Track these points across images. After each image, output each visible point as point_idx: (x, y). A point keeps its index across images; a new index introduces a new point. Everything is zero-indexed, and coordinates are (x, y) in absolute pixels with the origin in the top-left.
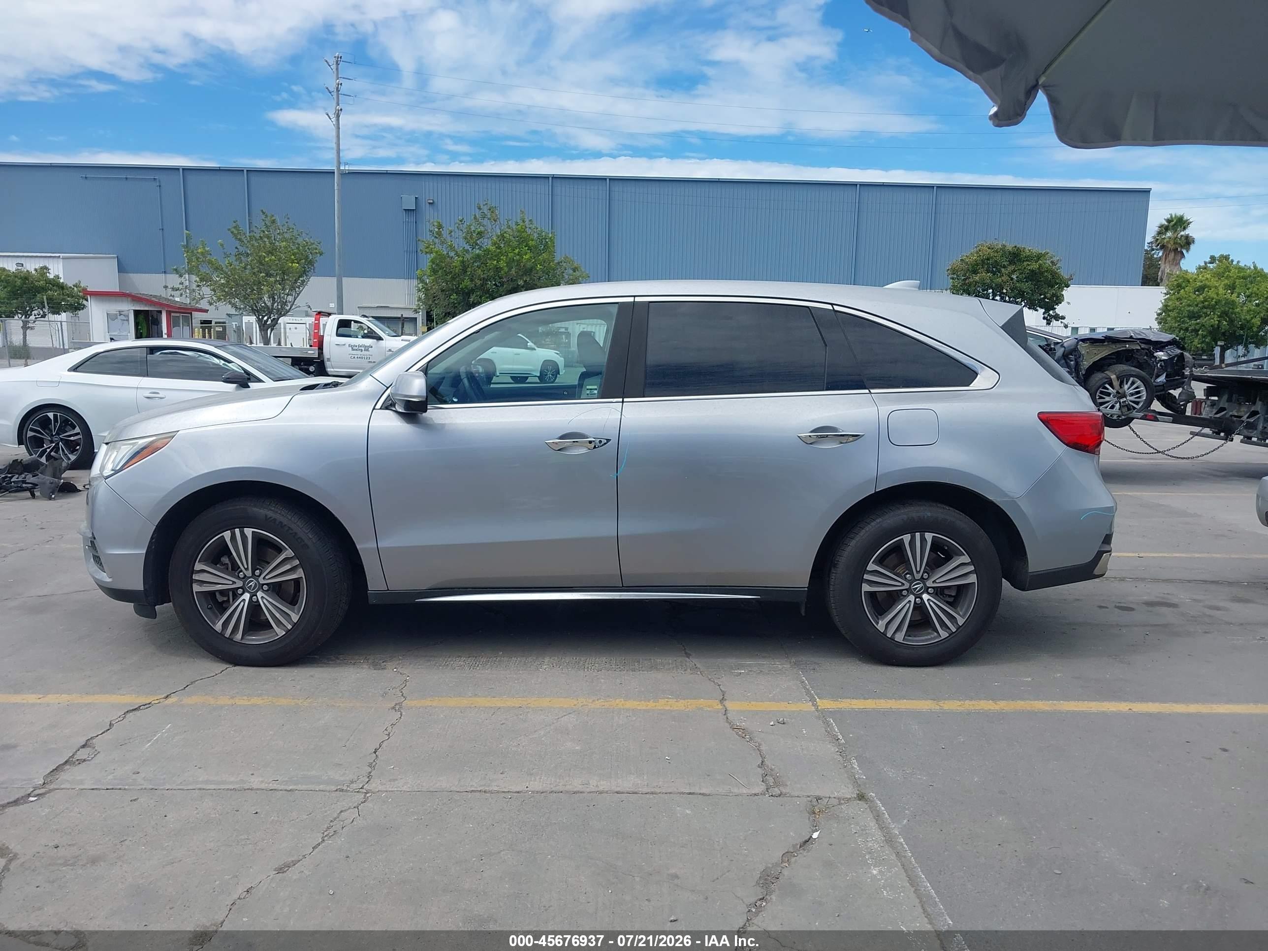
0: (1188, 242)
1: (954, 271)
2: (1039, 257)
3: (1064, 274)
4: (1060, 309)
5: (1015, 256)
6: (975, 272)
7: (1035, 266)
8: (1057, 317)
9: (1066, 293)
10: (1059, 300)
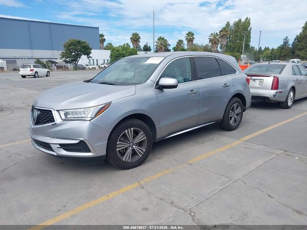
0: (104, 40)
1: (65, 46)
2: (84, 43)
3: (90, 47)
4: (91, 55)
5: (79, 42)
6: (70, 46)
7: (84, 45)
8: (90, 57)
9: (92, 51)
10: (90, 53)
